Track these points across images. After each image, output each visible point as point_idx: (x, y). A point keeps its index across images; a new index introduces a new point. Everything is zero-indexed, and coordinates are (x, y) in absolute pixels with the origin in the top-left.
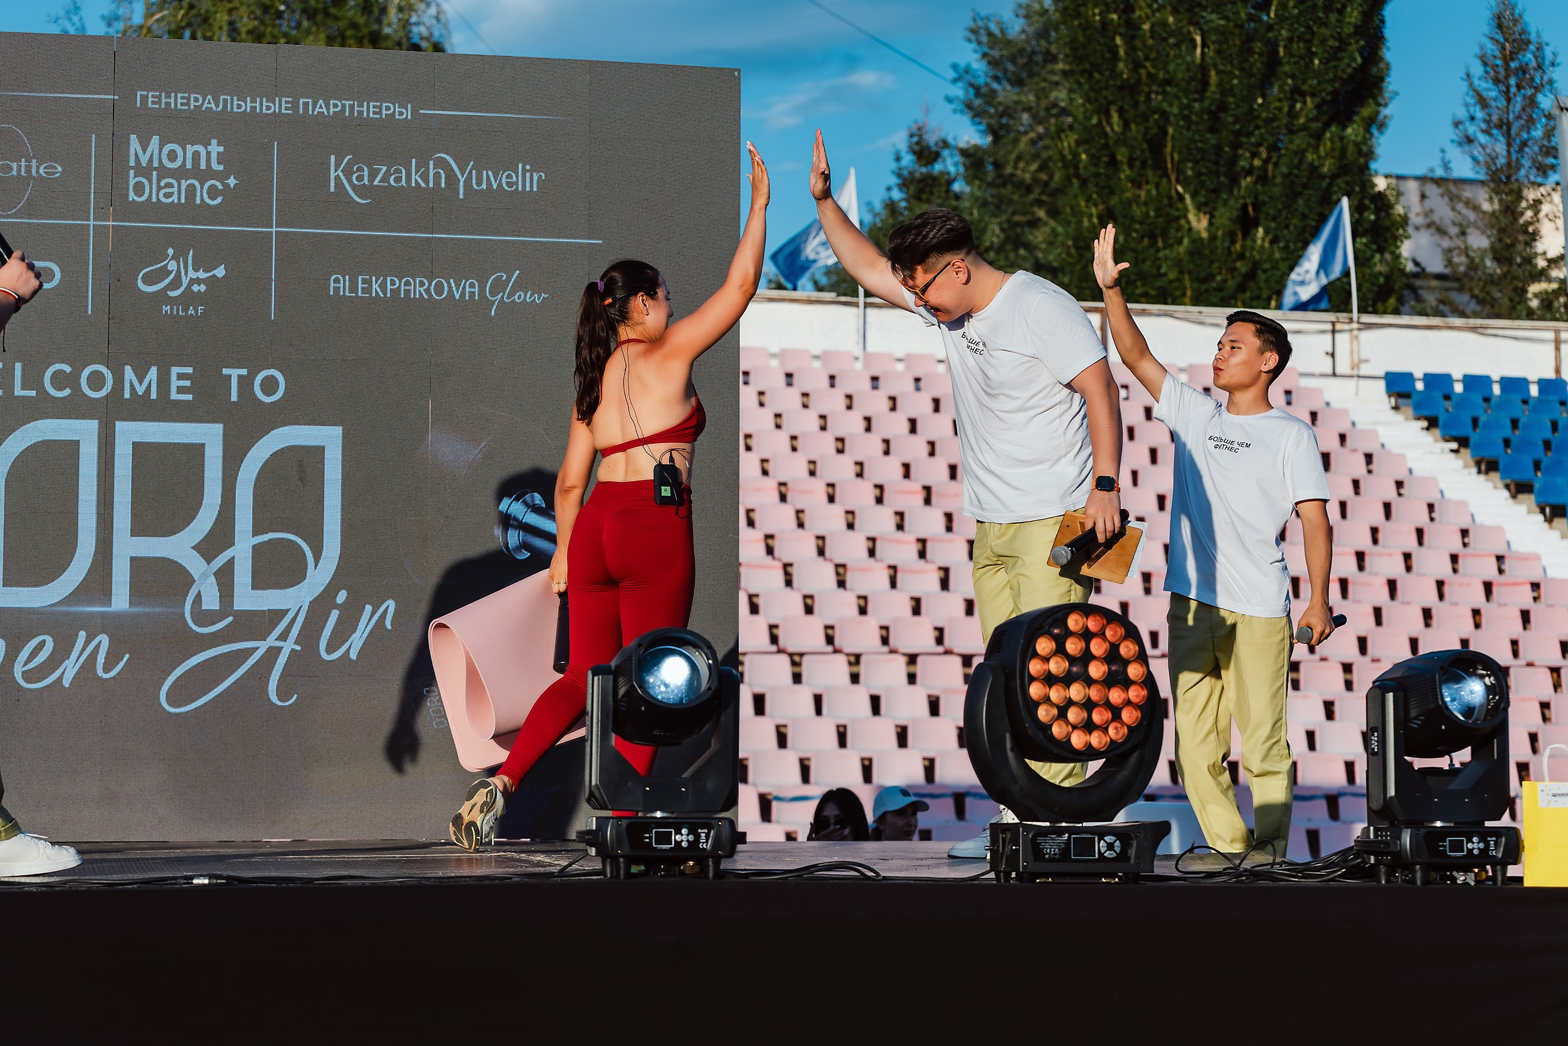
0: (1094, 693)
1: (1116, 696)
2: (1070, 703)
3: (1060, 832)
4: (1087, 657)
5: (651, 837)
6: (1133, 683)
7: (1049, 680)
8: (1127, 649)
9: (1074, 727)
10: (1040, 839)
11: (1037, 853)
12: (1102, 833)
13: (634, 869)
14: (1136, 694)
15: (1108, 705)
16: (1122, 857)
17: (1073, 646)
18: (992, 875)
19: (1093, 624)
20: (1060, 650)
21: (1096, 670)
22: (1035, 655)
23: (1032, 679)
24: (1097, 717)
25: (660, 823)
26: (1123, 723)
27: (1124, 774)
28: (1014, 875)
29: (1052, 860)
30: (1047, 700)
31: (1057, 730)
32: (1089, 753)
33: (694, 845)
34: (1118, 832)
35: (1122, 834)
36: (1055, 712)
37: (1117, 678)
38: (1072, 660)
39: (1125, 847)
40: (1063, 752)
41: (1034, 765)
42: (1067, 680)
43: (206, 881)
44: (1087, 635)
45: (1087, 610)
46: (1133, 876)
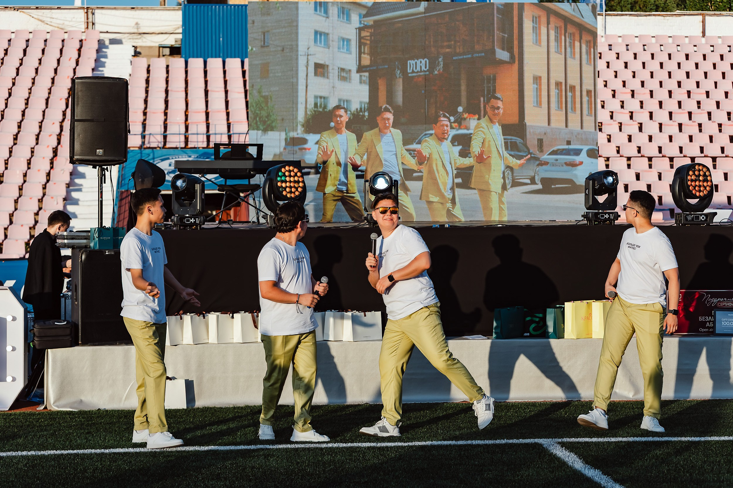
0: (701, 183)
1: (705, 184)
2: (696, 186)
3: (692, 215)
4: (699, 175)
5: (599, 216)
6: (708, 181)
7: (692, 180)
8: (707, 173)
9: (697, 191)
10: (687, 216)
11: (686, 219)
12: (701, 215)
13: (596, 223)
14: (709, 184)
15: (704, 186)
16: (706, 220)
17: (696, 173)
18: (676, 225)
19: (701, 168)
20: (694, 174)
21: (701, 178)
22: (688, 175)
23: (688, 180)
24: (702, 189)
25: (601, 213)
26: (706, 190)
27: (705, 202)
28: (680, 225)
29: (690, 221)
30: (692, 185)
31: (693, 192)
32: (700, 197)
33: (609, 218)
34: (705, 215)
35: (706, 215)
36: (693, 188)
37: (706, 180)
38: (696, 176)
39: (707, 218)
40: (694, 197)
42: (695, 181)
43: (501, 226)
44: (699, 170)
45: (699, 165)
46: (708, 225)
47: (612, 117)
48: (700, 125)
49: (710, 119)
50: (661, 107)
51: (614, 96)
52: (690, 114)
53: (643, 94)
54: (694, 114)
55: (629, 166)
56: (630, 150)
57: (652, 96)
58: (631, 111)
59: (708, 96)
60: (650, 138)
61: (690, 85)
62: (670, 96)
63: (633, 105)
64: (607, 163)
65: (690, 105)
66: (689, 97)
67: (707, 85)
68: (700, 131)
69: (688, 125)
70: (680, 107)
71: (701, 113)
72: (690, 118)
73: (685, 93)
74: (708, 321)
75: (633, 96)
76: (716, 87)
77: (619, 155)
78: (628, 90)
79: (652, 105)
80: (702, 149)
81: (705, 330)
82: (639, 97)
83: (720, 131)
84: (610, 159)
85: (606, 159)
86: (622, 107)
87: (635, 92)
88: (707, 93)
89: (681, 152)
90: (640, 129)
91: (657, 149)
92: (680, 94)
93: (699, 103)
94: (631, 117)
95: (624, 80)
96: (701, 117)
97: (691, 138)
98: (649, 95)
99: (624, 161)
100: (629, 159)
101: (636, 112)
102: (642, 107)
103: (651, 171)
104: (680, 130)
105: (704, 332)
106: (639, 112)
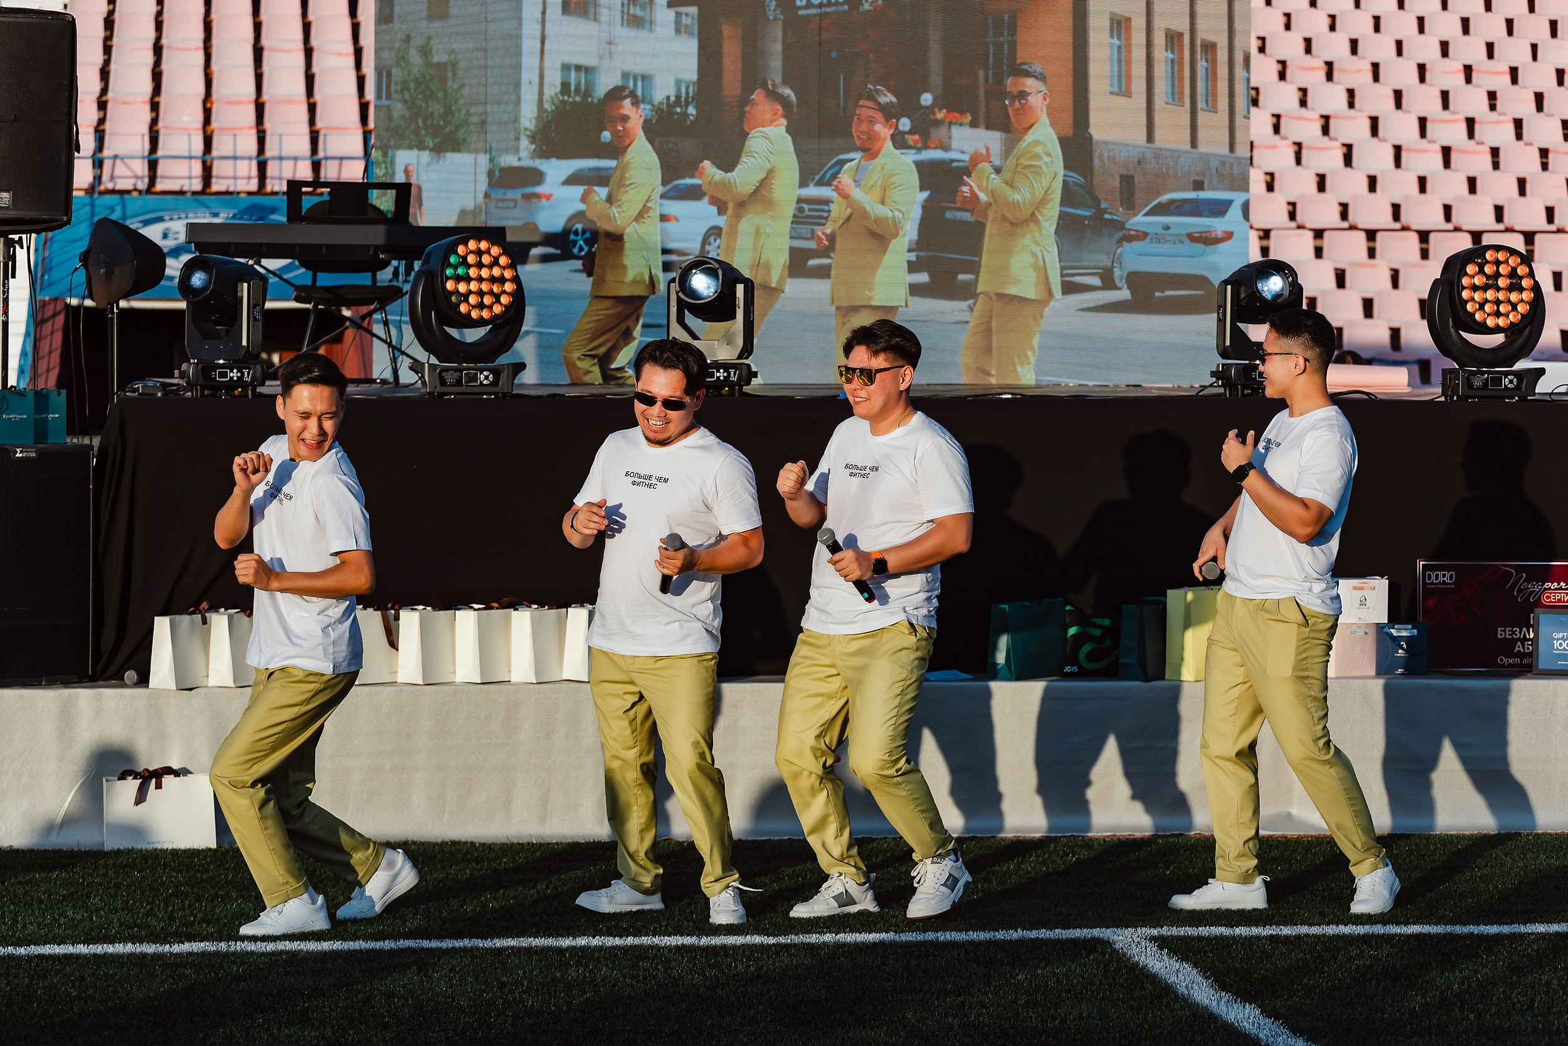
0: (1501, 296)
1: (1514, 297)
2: (1487, 301)
3: (1484, 373)
4: (1497, 275)
6: (1525, 289)
7: (1474, 288)
8: (1522, 270)
9: (1489, 315)
10: (1471, 377)
11: (1469, 384)
12: (1507, 374)
13: (1246, 392)
14: (1527, 296)
15: (1509, 302)
16: (1518, 387)
17: (1488, 269)
18: (1443, 399)
19: (1501, 256)
20: (1481, 272)
21: (1502, 282)
22: (1466, 274)
23: (1464, 288)
24: (1502, 309)
26: (1518, 312)
27: (1520, 341)
28: (1455, 398)
29: (1478, 389)
30: (1473, 299)
31: (1478, 316)
32: (1497, 330)
34: (1515, 374)
35: (1518, 375)
36: (1478, 306)
37: (1516, 287)
38: (1488, 277)
39: (1520, 382)
40: (1483, 329)
41: (1464, 334)
42: (1485, 288)
43: (1010, 396)
44: (1497, 263)
45: (1498, 248)
46: (1523, 399)
47: (1277, 129)
48: (1495, 152)
49: (1519, 136)
50: (1398, 105)
51: (1282, 76)
52: (1471, 123)
53: (1356, 73)
54: (1482, 123)
55: (1319, 252)
56: (1322, 212)
57: (1376, 78)
58: (1325, 113)
59: (1514, 80)
60: (1372, 184)
61: (1470, 50)
62: (1422, 79)
63: (1331, 99)
64: (1265, 243)
65: (1471, 101)
66: (1468, 80)
67: (1514, 52)
68: (1496, 166)
69: (1465, 152)
70: (1446, 105)
71: (1498, 122)
72: (1471, 134)
73: (1458, 71)
74: (1519, 639)
75: (1329, 77)
76: (1535, 58)
77: (1293, 224)
78: (1317, 62)
79: (1377, 99)
80: (1499, 212)
81: (1511, 661)
82: (1343, 80)
83: (1545, 167)
84: (1273, 234)
85: (1261, 233)
86: (1303, 103)
87: (1336, 66)
88: (1514, 72)
89: (1448, 217)
90: (1348, 160)
91: (1389, 211)
92: (1446, 74)
93: (1492, 96)
94: (1325, 130)
95: (1308, 35)
96: (1497, 132)
97: (1472, 184)
98: (1369, 76)
99: (1307, 241)
100: (1319, 234)
101: (1336, 117)
102: (1351, 105)
103: (1373, 266)
104: (1447, 164)
105: (1510, 665)
106: (1345, 118)
